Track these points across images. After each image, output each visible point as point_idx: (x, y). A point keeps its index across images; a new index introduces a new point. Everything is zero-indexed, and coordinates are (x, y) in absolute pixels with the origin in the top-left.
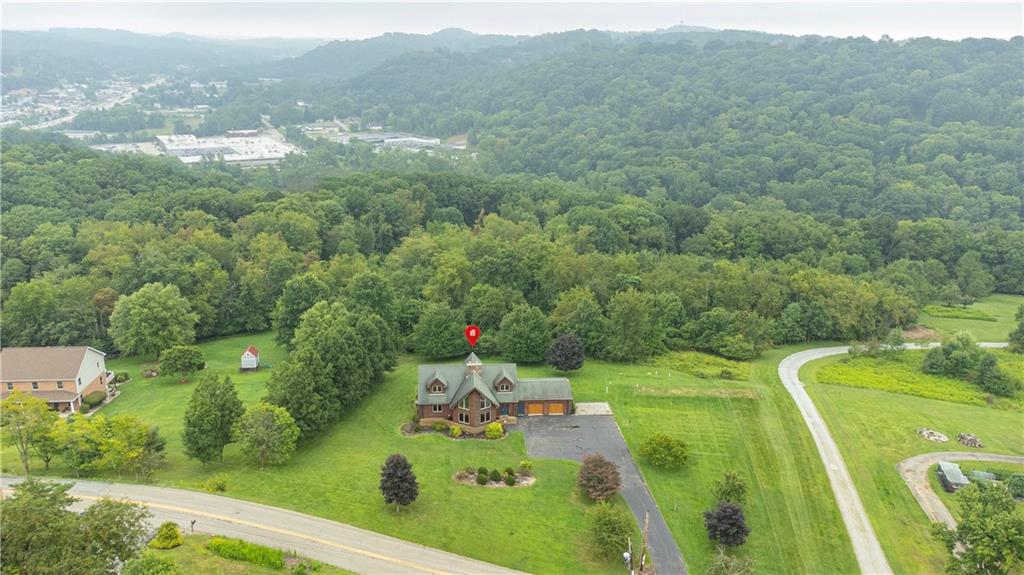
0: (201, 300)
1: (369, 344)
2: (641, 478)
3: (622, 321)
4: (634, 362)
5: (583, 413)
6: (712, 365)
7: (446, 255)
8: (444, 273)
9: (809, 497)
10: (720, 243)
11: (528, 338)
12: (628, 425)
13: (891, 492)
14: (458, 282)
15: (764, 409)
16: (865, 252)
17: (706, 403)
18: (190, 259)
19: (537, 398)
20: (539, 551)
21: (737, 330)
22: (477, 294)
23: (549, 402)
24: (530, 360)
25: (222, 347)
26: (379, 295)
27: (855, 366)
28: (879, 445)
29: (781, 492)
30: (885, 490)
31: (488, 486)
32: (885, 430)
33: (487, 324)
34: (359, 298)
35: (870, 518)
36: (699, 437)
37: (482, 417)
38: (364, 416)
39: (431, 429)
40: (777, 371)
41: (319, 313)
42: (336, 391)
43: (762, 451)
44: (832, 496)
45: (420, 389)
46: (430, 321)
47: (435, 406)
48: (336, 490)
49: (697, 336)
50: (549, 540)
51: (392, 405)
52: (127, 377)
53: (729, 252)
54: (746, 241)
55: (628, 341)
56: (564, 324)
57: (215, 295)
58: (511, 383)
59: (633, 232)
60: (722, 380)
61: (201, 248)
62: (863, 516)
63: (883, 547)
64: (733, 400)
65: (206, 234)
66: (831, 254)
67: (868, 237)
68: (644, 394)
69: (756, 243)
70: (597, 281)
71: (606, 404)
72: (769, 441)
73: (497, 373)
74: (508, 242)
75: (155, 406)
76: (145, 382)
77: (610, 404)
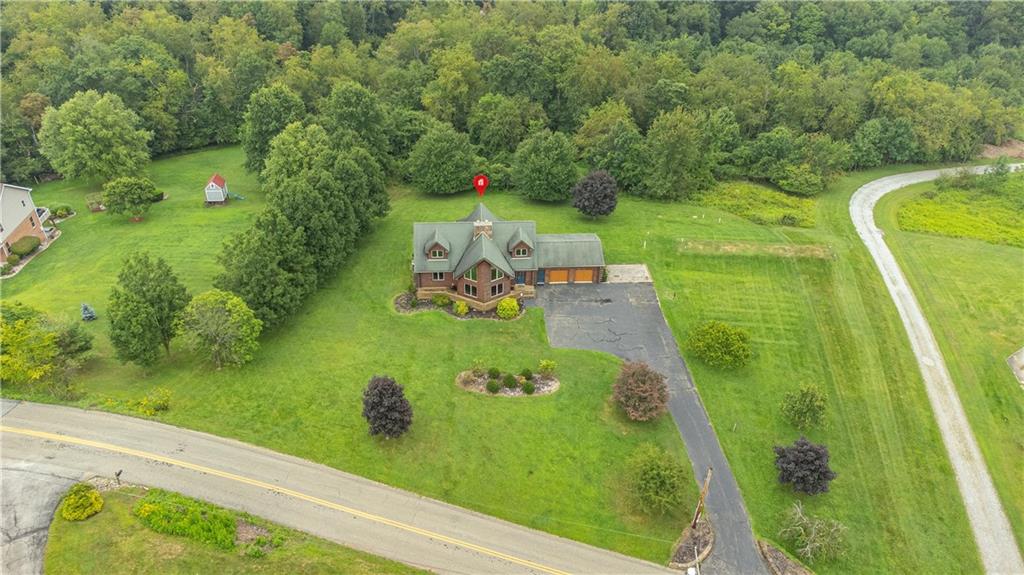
0: (154, 109)
1: (350, 190)
2: (690, 380)
3: (666, 152)
4: (676, 200)
5: (616, 281)
6: (771, 205)
7: (449, 55)
8: (448, 76)
9: (899, 407)
10: (773, 24)
11: (549, 173)
12: (671, 298)
13: (1003, 401)
14: (464, 88)
15: (839, 273)
16: (947, 34)
17: (767, 266)
18: (136, 54)
19: (560, 265)
20: (566, 500)
21: (803, 158)
22: (487, 107)
23: (576, 268)
24: (551, 199)
25: (187, 166)
26: (365, 114)
27: (942, 202)
28: (985, 329)
29: (863, 401)
30: (995, 396)
31: (500, 394)
32: (991, 305)
33: (499, 145)
34: (341, 117)
35: (977, 439)
36: (760, 317)
37: (494, 289)
38: (350, 282)
39: (431, 303)
40: (848, 213)
41: (292, 140)
42: (311, 259)
43: (838, 337)
44: (928, 407)
45: (417, 251)
46: (430, 150)
47: (435, 274)
48: (310, 404)
49: (752, 162)
50: (578, 482)
51: (383, 266)
52: (69, 212)
53: (782, 36)
54: (805, 23)
55: (670, 176)
56: (593, 150)
57: (173, 101)
58: (529, 248)
59: (672, 11)
60: (784, 227)
61: (152, 36)
62: (969, 436)
63: (996, 485)
64: (800, 260)
65: (157, 17)
66: (906, 37)
67: (954, 14)
68: (691, 252)
69: (816, 24)
70: (633, 89)
71: (644, 267)
72: (845, 322)
73: (512, 233)
74: (523, 27)
75: (99, 259)
76: (91, 218)
77: (650, 268)
